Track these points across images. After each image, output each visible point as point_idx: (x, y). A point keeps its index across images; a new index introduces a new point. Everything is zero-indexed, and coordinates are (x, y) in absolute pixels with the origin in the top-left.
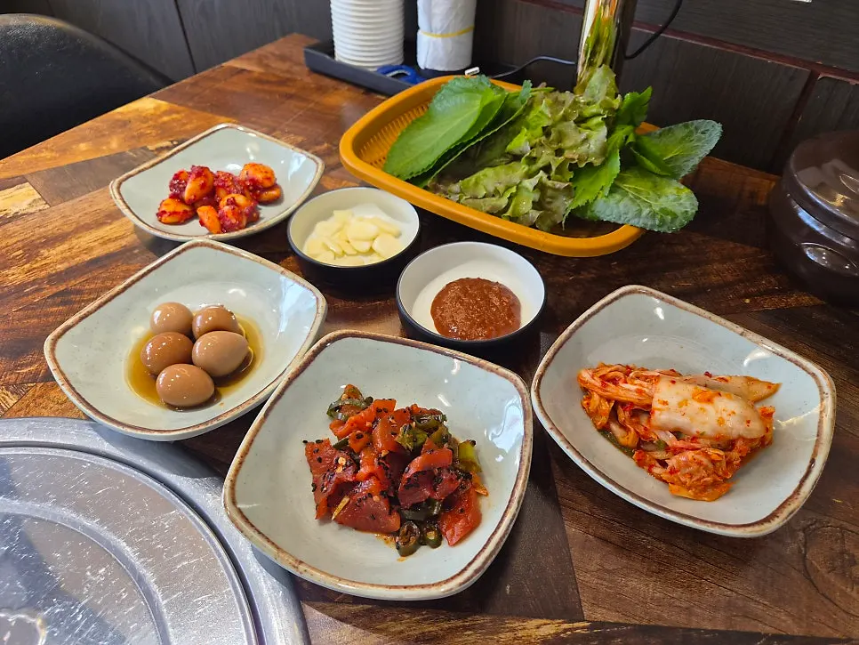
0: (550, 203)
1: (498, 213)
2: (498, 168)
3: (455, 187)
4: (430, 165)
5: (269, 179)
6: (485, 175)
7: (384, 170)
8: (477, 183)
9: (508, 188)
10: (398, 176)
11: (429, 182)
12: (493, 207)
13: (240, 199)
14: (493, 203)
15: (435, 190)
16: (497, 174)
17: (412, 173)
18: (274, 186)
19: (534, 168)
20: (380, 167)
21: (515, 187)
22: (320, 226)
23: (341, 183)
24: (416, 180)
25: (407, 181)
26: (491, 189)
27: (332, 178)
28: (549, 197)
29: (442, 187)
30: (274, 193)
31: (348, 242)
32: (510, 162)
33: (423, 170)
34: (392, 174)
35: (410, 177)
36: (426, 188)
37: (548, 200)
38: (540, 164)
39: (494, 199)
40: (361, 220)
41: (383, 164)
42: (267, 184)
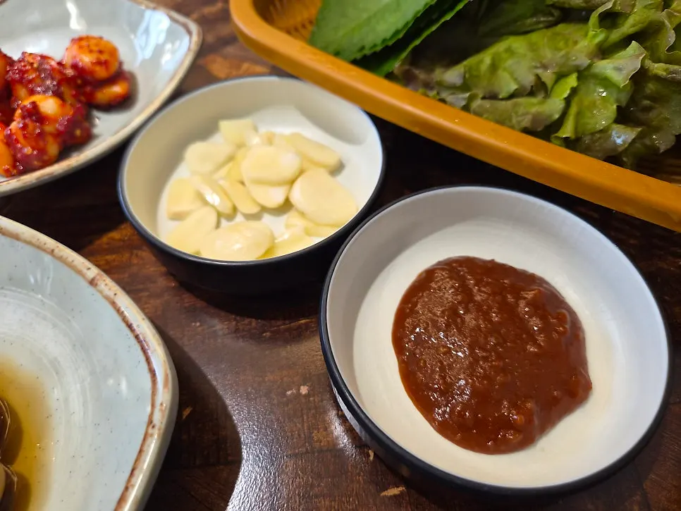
0: (648, 109)
1: (545, 131)
2: (534, 37)
3: (453, 75)
4: (397, 32)
5: (104, 64)
6: (510, 51)
7: (312, 41)
8: (494, 67)
9: (561, 76)
10: (337, 54)
11: (396, 65)
12: (536, 119)
13: (49, 105)
14: (534, 110)
15: (406, 79)
16: (533, 48)
17: (363, 48)
18: (119, 75)
19: (616, 35)
20: (304, 39)
21: (574, 76)
22: (195, 151)
23: (239, 67)
24: (370, 61)
25: (355, 62)
26: (529, 80)
27: (225, 57)
28: (647, 98)
29: (421, 75)
30: (117, 89)
31: (243, 183)
32: (556, 24)
33: (384, 40)
34: (325, 49)
35: (359, 56)
36: (390, 76)
37: (647, 102)
38: (628, 27)
39: (534, 100)
40: (270, 140)
41: (309, 33)
42: (101, 73)
